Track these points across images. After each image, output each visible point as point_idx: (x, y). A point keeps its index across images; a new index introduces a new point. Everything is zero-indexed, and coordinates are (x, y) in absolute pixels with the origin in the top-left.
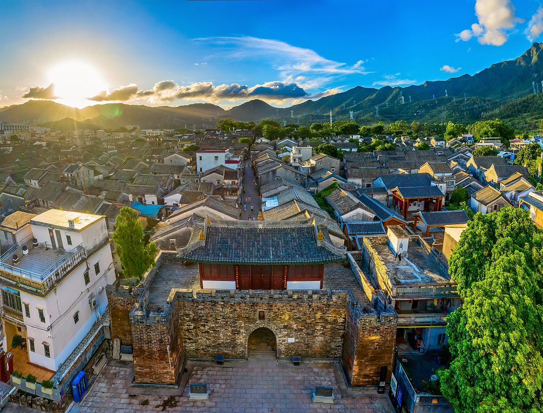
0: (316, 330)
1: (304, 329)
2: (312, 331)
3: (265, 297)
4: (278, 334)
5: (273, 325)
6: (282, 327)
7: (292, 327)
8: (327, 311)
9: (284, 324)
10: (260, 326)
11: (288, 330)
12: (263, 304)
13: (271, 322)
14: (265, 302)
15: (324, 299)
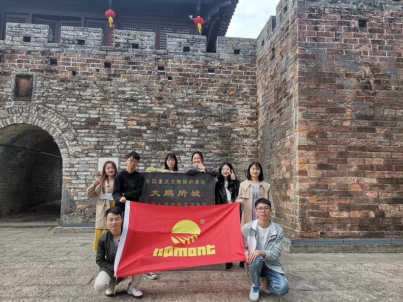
0: (181, 134)
1: (145, 132)
2: (169, 137)
3: (37, 35)
4: (68, 144)
5: (55, 117)
6: (83, 124)
7: (112, 124)
8: (207, 85)
9: (87, 116)
10: (15, 118)
11: (99, 131)
12: (29, 53)
13: (49, 108)
14: (37, 49)
15: (197, 51)
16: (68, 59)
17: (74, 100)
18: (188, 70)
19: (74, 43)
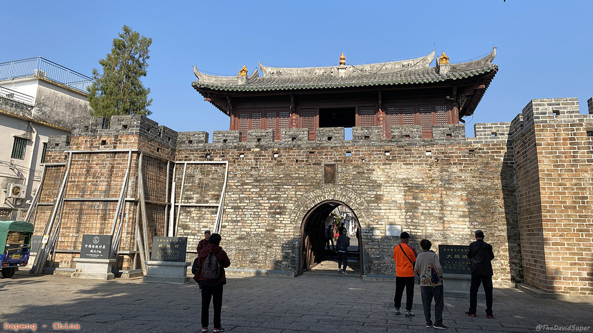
3: (336, 135)
4: (364, 215)
5: (353, 194)
6: (373, 199)
7: (393, 199)
8: (468, 164)
9: (375, 193)
10: (326, 196)
11: (385, 205)
12: (332, 148)
13: (349, 188)
14: (337, 145)
15: (458, 136)
16: (359, 151)
17: (365, 181)
18: (451, 153)
19: (362, 139)
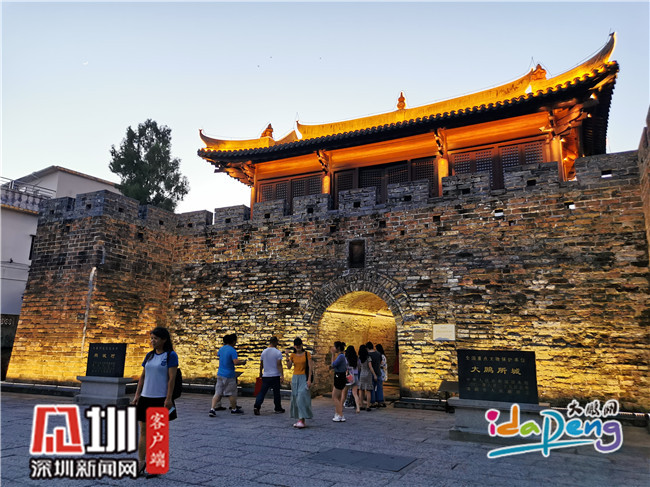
0: (530, 292)
1: (484, 292)
3: (366, 199)
4: (401, 311)
5: (388, 282)
6: (414, 287)
7: (444, 286)
9: (418, 278)
10: (351, 286)
11: (432, 295)
12: (360, 218)
15: (546, 182)
19: (400, 201)
